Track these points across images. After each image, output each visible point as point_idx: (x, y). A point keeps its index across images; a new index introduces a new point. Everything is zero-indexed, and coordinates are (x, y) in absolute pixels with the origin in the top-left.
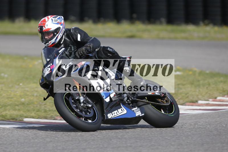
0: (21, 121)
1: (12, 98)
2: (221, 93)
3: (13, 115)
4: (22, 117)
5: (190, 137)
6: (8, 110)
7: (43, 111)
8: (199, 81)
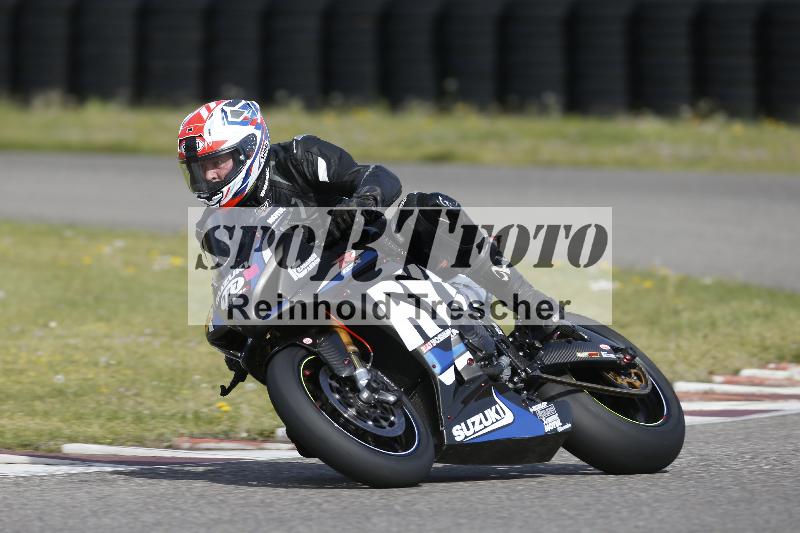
0: (51, 451)
1: (21, 372)
2: (754, 355)
3: (24, 430)
4: (56, 437)
5: (645, 509)
6: (8, 414)
7: (129, 418)
8: (676, 313)
